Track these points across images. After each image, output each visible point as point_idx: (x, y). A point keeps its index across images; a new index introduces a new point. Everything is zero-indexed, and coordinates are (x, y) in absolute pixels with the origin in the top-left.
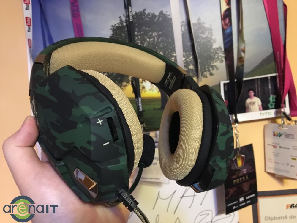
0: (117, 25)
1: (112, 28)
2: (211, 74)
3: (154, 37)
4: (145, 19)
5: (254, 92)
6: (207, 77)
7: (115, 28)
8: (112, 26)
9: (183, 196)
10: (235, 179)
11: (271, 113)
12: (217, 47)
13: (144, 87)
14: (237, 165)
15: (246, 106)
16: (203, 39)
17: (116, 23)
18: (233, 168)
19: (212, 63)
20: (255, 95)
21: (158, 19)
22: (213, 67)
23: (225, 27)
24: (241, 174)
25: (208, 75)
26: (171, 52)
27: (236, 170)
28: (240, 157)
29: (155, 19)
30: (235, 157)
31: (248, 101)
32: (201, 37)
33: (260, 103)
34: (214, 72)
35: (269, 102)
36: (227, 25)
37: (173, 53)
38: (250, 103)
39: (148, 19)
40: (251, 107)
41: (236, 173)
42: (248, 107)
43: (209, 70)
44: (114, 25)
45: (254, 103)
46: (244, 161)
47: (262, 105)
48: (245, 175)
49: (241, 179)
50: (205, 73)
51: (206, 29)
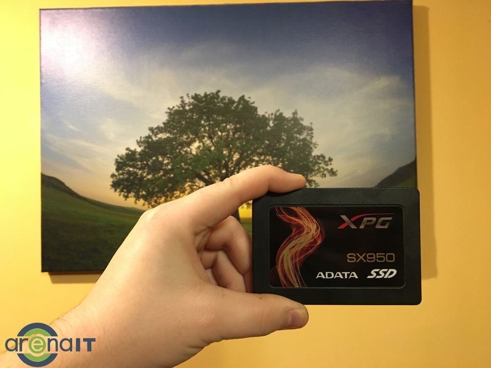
0: (176, 108)
1: (168, 111)
3: (228, 131)
4: (218, 104)
7: (172, 112)
8: (169, 108)
12: (319, 154)
16: (300, 141)
17: (175, 106)
19: (309, 176)
21: (237, 107)
22: (310, 182)
26: (251, 154)
29: (232, 106)
32: (297, 138)
37: (255, 156)
39: (222, 105)
44: (171, 107)
51: (304, 128)
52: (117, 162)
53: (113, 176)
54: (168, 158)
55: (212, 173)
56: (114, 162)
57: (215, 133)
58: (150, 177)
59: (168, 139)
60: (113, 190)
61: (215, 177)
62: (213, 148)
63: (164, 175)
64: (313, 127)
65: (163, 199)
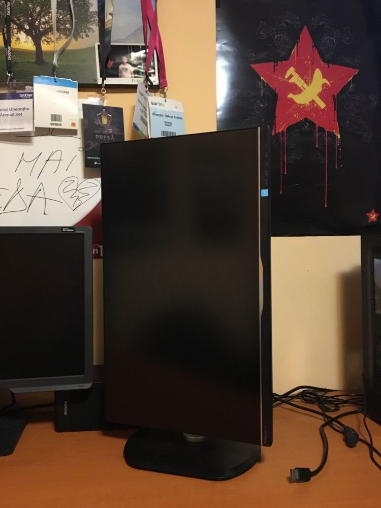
2: (87, 36)
6: (83, 38)
9: (48, 160)
10: (99, 134)
12: (94, 10)
13: (17, 39)
14: (102, 122)
15: (119, 71)
18: (97, 123)
19: (88, 25)
20: (128, 62)
22: (89, 29)
24: (105, 132)
25: (84, 36)
27: (99, 126)
28: (105, 115)
30: (100, 114)
31: (121, 66)
33: (132, 70)
34: (89, 34)
38: (123, 69)
40: (124, 73)
41: (100, 129)
42: (121, 72)
43: (85, 32)
45: (126, 69)
46: (110, 122)
47: (134, 72)
48: (110, 135)
49: (104, 136)
50: (81, 34)
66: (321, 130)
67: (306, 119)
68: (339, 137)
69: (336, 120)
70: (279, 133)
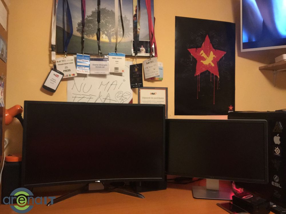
2: (128, 37)
3: (108, 19)
5: (143, 46)
7: (93, 12)
9: (112, 85)
11: (148, 55)
13: (102, 37)
17: (94, 10)
20: (143, 47)
22: (129, 34)
23: (134, 20)
27: (134, 72)
28: (136, 67)
31: (141, 49)
33: (145, 51)
35: (148, 50)
36: (135, 19)
39: (106, 11)
40: (142, 51)
45: (143, 50)
46: (138, 69)
47: (146, 51)
48: (137, 75)
51: (128, 20)
52: (78, 24)
53: (77, 28)
54: (92, 24)
55: (104, 30)
56: (77, 24)
57: (105, 19)
58: (87, 29)
59: (92, 19)
60: (77, 32)
61: (104, 31)
62: (104, 23)
63: (91, 29)
64: (130, 20)
65: (91, 35)
66: (213, 74)
67: (207, 70)
68: (219, 77)
69: (218, 71)
70: (197, 76)
